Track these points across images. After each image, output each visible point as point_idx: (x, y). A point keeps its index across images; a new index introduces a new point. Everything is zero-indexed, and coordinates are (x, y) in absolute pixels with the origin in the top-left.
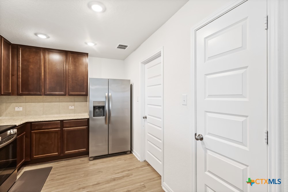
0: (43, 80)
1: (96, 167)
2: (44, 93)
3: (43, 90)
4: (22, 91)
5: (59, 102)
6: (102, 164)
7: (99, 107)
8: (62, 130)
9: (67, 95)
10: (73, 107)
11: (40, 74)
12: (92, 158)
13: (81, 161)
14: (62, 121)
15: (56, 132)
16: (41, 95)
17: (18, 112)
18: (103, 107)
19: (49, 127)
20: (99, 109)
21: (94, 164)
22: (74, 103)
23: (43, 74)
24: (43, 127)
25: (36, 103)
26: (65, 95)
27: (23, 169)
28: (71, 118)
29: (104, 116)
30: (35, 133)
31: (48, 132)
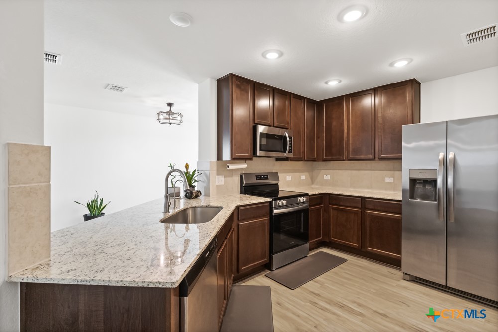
0: (346, 139)
1: (405, 293)
2: (347, 157)
3: (346, 153)
4: (326, 155)
5: (371, 170)
6: (421, 295)
7: (426, 182)
8: (363, 213)
9: (377, 158)
10: (392, 180)
11: (343, 131)
12: (408, 276)
13: (389, 272)
14: (363, 198)
15: (356, 213)
16: (344, 160)
17: (327, 181)
18: (434, 182)
19: (348, 205)
20: (424, 186)
21: (405, 288)
22: (393, 172)
23: (346, 131)
24: (341, 203)
25: (343, 171)
26: (374, 159)
27: (321, 248)
28: (376, 197)
29: (435, 200)
30: (334, 209)
31: (346, 211)
